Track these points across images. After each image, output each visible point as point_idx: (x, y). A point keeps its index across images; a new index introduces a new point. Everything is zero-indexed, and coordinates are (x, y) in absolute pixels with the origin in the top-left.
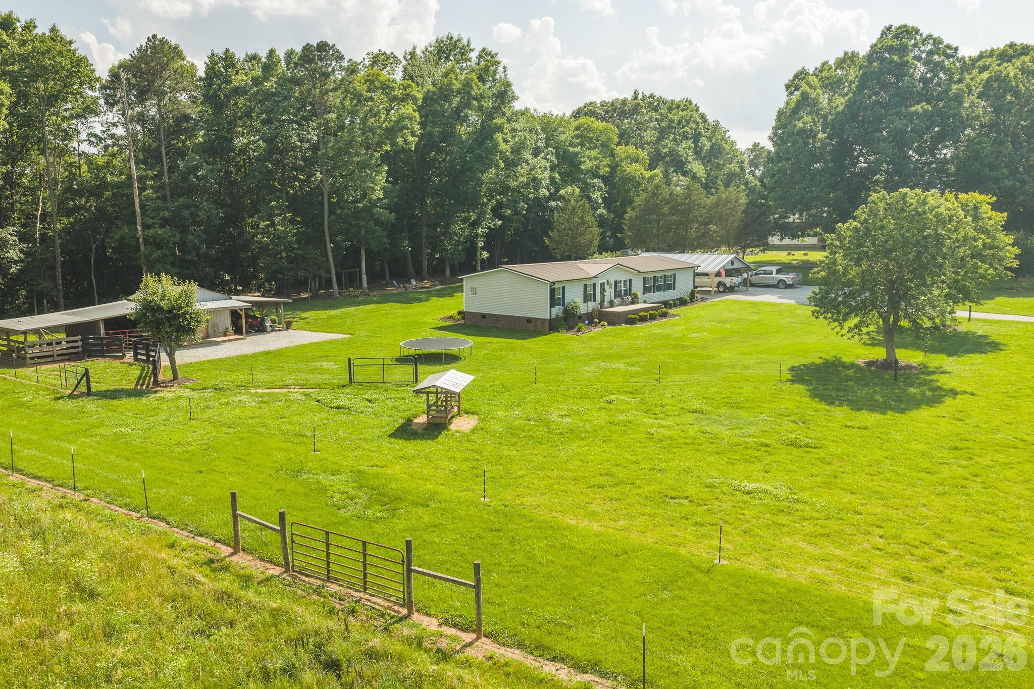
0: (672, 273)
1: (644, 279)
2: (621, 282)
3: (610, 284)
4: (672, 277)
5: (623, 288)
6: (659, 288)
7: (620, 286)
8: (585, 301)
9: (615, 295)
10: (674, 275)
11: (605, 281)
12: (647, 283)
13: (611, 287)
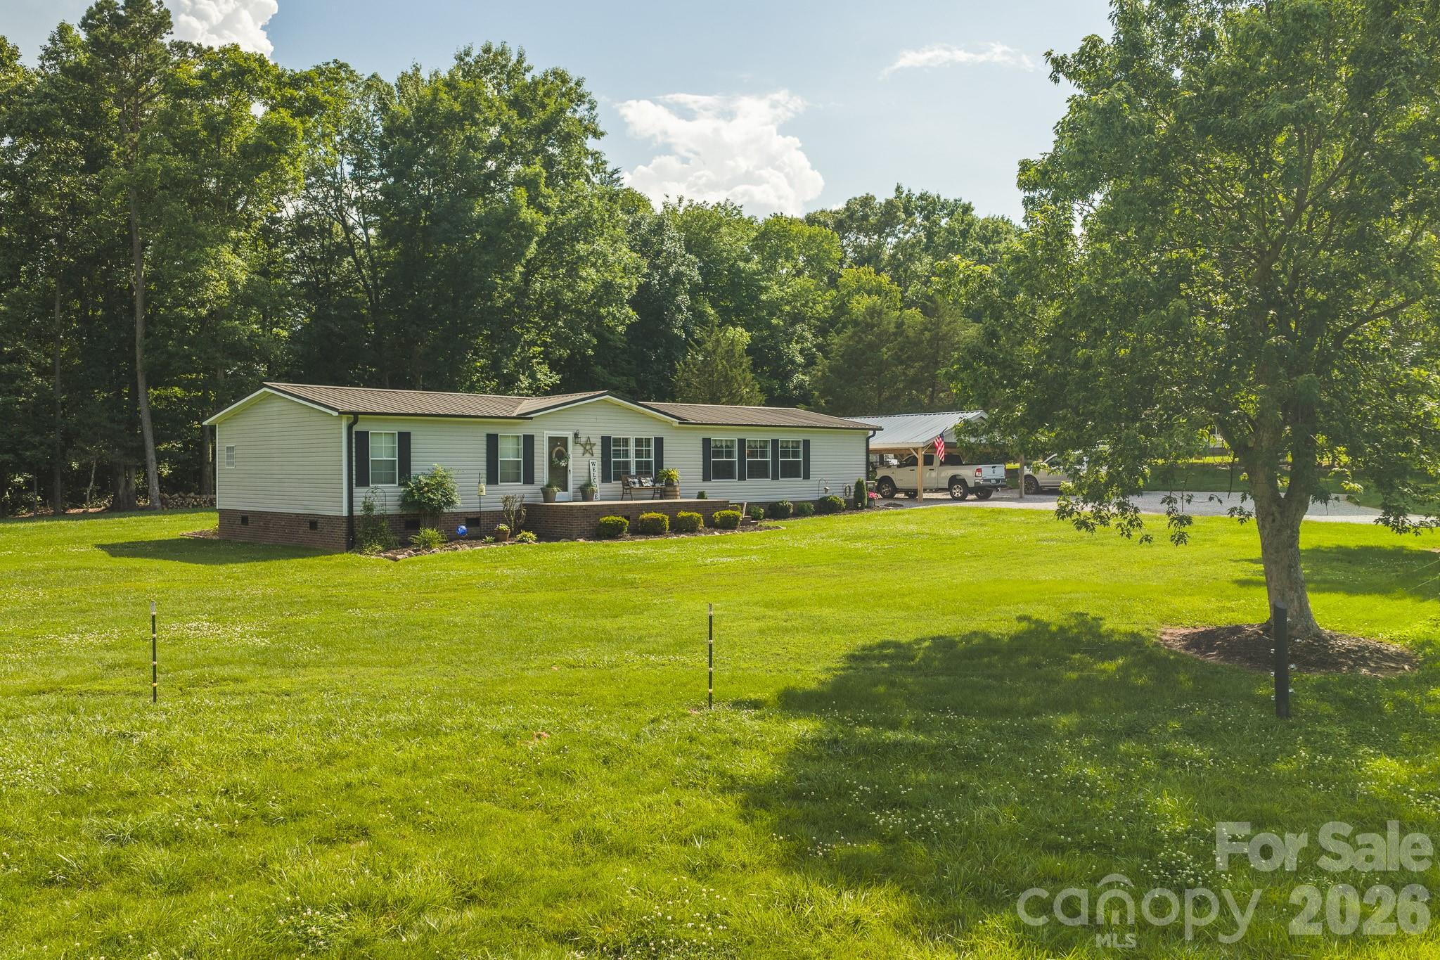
0: (800, 438)
1: (706, 442)
2: (626, 441)
3: (586, 444)
4: (798, 447)
5: (634, 459)
6: (757, 470)
7: (626, 453)
8: (491, 480)
9: (606, 474)
10: (806, 443)
11: (565, 433)
12: (717, 454)
13: (587, 451)
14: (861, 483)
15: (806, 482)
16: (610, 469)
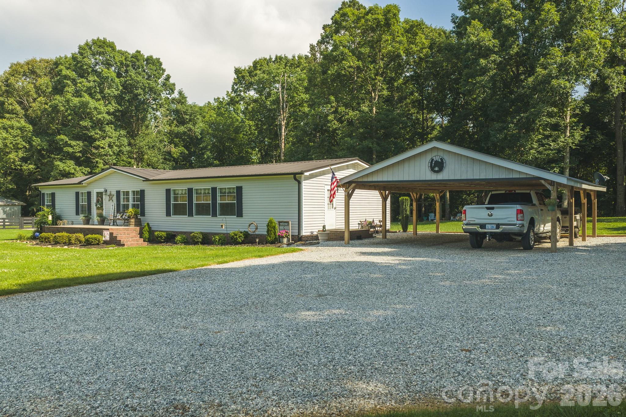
2: (128, 192)
3: (110, 195)
4: (234, 193)
5: (131, 202)
6: (203, 210)
7: (128, 200)
8: (77, 213)
9: (118, 211)
10: (239, 189)
11: (102, 190)
12: (176, 199)
13: (111, 199)
14: (271, 222)
15: (240, 219)
16: (120, 208)
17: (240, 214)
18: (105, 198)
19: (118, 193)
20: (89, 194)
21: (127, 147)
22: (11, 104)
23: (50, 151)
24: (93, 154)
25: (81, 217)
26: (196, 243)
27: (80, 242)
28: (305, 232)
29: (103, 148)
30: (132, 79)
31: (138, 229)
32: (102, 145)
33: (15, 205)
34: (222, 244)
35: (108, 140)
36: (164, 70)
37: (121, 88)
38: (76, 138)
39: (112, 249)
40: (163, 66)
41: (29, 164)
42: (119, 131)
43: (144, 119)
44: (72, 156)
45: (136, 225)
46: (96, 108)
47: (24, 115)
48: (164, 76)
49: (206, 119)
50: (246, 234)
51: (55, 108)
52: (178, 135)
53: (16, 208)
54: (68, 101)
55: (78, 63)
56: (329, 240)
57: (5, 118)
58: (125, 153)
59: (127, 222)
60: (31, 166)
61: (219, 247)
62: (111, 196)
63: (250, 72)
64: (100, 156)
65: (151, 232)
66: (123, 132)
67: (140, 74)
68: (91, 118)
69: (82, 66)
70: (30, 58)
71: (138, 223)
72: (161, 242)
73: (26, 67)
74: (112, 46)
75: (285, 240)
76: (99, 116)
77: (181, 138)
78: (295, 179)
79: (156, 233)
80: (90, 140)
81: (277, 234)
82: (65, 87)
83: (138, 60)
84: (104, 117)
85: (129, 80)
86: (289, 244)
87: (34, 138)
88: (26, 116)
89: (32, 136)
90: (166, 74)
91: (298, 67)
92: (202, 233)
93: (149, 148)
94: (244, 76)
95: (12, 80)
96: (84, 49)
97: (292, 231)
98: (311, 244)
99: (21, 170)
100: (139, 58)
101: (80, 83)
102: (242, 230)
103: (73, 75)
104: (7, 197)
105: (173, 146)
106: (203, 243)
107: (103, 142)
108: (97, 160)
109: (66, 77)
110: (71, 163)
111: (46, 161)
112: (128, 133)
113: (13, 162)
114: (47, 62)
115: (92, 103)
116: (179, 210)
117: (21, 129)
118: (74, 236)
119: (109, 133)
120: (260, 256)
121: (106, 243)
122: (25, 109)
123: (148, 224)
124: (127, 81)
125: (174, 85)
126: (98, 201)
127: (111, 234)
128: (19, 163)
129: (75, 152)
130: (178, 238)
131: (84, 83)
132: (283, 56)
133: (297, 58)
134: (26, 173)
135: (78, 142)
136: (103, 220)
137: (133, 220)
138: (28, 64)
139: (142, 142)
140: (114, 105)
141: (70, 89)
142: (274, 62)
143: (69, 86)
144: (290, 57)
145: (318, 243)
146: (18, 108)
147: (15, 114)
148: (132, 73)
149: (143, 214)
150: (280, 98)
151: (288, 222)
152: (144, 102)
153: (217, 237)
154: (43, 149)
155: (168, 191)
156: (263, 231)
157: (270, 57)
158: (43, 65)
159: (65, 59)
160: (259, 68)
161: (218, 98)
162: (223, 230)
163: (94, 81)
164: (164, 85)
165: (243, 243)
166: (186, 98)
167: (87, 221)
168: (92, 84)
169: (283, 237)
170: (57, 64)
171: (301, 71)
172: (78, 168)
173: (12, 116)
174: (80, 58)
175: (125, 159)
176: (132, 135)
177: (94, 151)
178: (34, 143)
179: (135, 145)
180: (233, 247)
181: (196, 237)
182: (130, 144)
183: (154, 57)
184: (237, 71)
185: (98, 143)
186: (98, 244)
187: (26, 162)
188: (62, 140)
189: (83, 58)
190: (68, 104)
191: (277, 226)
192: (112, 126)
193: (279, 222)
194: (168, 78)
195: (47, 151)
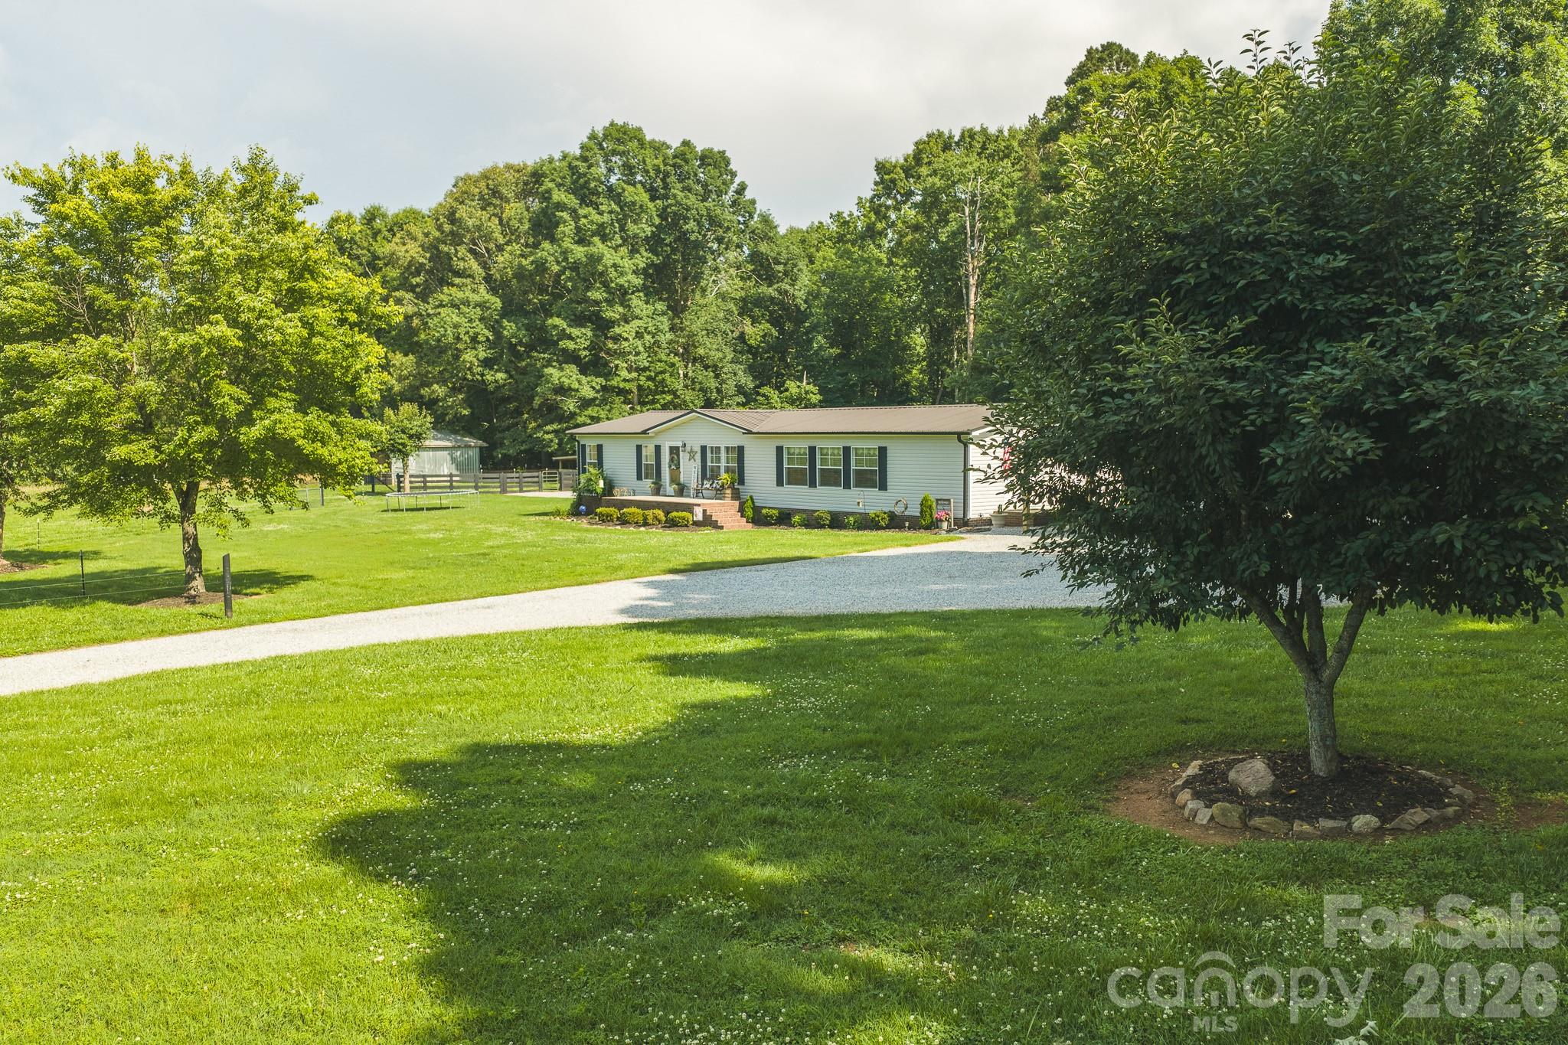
1: (781, 449)
2: (718, 448)
3: (691, 451)
4: (874, 455)
5: (723, 464)
6: (830, 479)
7: (718, 459)
8: (639, 478)
9: (704, 476)
10: (883, 451)
11: (679, 444)
12: (790, 461)
13: (692, 458)
14: (925, 499)
15: (882, 493)
16: (708, 473)
17: (883, 487)
18: (684, 457)
19: (704, 449)
20: (658, 448)
21: (668, 335)
22: (462, 259)
23: (531, 347)
24: (608, 352)
25: (648, 483)
26: (822, 527)
27: (660, 521)
28: (973, 515)
29: (626, 339)
30: (678, 203)
31: (737, 503)
32: (625, 335)
33: (470, 446)
34: (859, 528)
35: (636, 323)
36: (734, 174)
37: (657, 221)
38: (579, 321)
39: (708, 531)
40: (733, 166)
41: (497, 371)
42: (653, 305)
43: (698, 277)
44: (572, 358)
45: (733, 498)
46: (615, 266)
47: (484, 278)
48: (734, 187)
49: (817, 266)
50: (892, 515)
51: (541, 267)
52: (759, 301)
53: (471, 453)
54: (565, 253)
55: (579, 178)
56: (1005, 525)
57: (453, 285)
58: (664, 345)
59: (719, 493)
60: (501, 376)
61: (854, 532)
62: (692, 453)
63: (908, 171)
64: (623, 354)
65: (757, 510)
66: (661, 306)
67: (690, 190)
68: (606, 285)
69: (586, 182)
70: (489, 165)
71: (736, 496)
72: (772, 524)
73: (483, 184)
74: (637, 135)
75: (945, 525)
76: (622, 281)
77: (767, 308)
78: (960, 440)
79: (764, 511)
80: (602, 326)
81: (935, 516)
82: (557, 224)
83: (686, 161)
84: (629, 282)
85: (670, 205)
86: (949, 531)
87: (505, 323)
88: (488, 279)
89: (502, 318)
90: (737, 181)
91: (1007, 156)
92: (830, 512)
93: (708, 334)
94: (895, 179)
95: (462, 212)
96: (589, 149)
97: (955, 512)
98: (979, 531)
99: (483, 380)
100: (689, 156)
101: (585, 217)
102: (887, 510)
103: (571, 200)
104: (455, 432)
105: (748, 321)
106: (832, 526)
107: (627, 327)
108: (617, 362)
109: (560, 206)
110: (572, 369)
111: (524, 364)
112: (669, 307)
113: (470, 369)
114: (518, 171)
115: (608, 256)
116: (795, 478)
117: (482, 305)
118: (650, 513)
119: (637, 311)
120: (907, 545)
121: (696, 524)
122: (485, 266)
123: (751, 497)
124: (667, 207)
125: (753, 202)
126: (672, 460)
127: (705, 511)
128: (480, 369)
129: (579, 350)
130: (796, 519)
131: (592, 217)
132: (978, 129)
133: (1006, 133)
134: (491, 388)
135: (583, 330)
136: (681, 490)
137: (729, 491)
138: (485, 176)
139: (695, 322)
140: (645, 254)
141: (567, 229)
142: (958, 144)
143: (565, 222)
144: (992, 130)
145: (989, 530)
146: (474, 265)
147: (469, 276)
148: (676, 190)
149: (742, 482)
150: (965, 228)
151: (949, 500)
152: (698, 245)
153: (851, 519)
154: (520, 343)
155: (779, 450)
156: (914, 511)
157: (950, 133)
158: (510, 176)
159: (550, 163)
160: (926, 160)
161: (839, 214)
162: (861, 509)
163: (610, 212)
164: (734, 203)
165: (888, 527)
166: (776, 227)
167: (657, 490)
168: (606, 218)
169: (941, 521)
170: (537, 176)
171: (1013, 165)
172: (584, 379)
173: (464, 280)
174: (582, 167)
175: (664, 358)
176: (677, 309)
177: (610, 345)
178: (505, 332)
179: (682, 329)
180: (874, 533)
181: (821, 518)
182: (672, 329)
183: (716, 150)
184: (881, 168)
185: (617, 330)
186: (686, 526)
187: (491, 369)
188: (555, 327)
189: (589, 167)
190: (566, 259)
191: (934, 505)
192: (641, 294)
193: (937, 500)
194: (742, 189)
195: (525, 346)
